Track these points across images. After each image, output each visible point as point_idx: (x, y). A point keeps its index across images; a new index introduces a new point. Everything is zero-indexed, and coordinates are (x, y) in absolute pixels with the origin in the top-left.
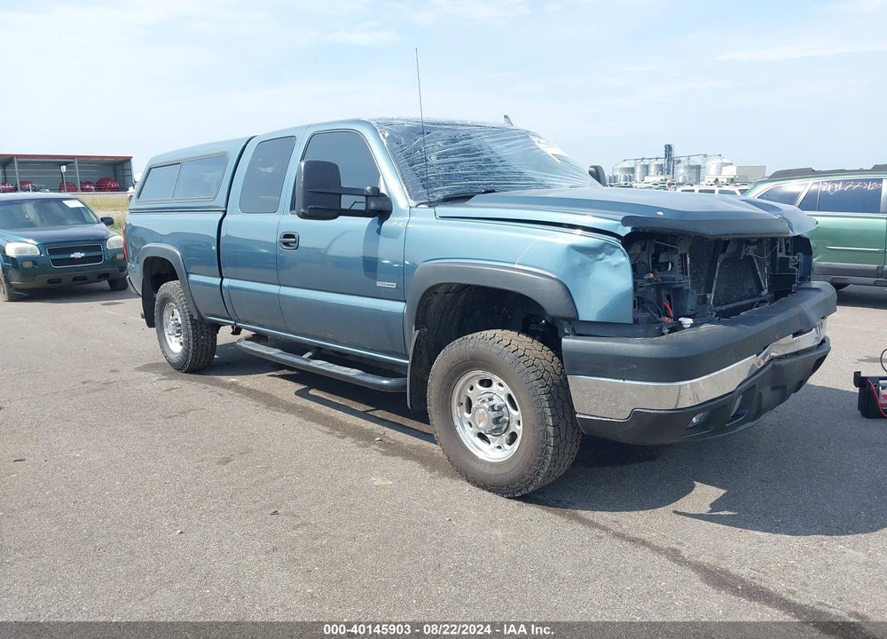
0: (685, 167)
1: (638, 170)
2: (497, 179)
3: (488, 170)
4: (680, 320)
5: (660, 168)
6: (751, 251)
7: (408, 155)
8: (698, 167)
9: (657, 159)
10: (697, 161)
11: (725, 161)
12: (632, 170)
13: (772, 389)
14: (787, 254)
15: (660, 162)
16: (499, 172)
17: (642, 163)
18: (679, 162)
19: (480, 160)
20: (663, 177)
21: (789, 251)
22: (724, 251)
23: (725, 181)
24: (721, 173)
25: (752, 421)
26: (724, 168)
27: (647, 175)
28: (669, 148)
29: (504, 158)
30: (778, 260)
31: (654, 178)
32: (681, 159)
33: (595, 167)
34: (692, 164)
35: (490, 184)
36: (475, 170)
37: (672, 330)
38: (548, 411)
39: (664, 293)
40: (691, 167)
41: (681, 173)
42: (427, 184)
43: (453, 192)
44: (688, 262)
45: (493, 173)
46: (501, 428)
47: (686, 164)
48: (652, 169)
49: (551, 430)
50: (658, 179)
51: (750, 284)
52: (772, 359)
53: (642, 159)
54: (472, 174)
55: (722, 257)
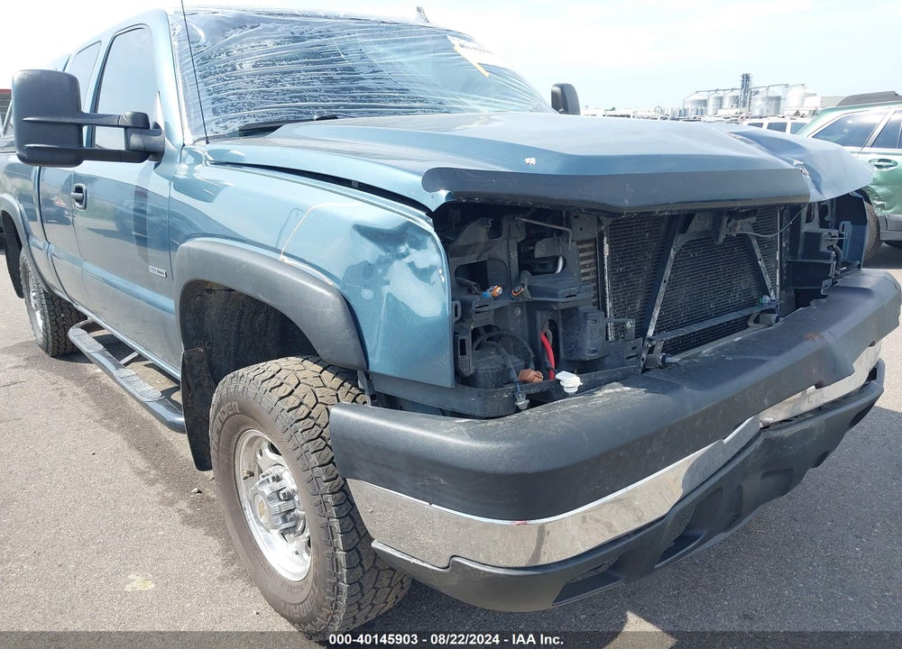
0: (763, 99)
1: (711, 103)
2: (354, 99)
3: (344, 84)
4: (558, 376)
5: (736, 100)
6: (743, 227)
7: (205, 59)
8: (778, 99)
9: (733, 90)
10: (776, 92)
11: (808, 91)
12: (705, 103)
13: (766, 475)
14: (823, 224)
15: (737, 93)
16: (363, 89)
17: (716, 95)
18: (757, 93)
19: (334, 69)
20: (738, 110)
21: (827, 219)
22: (684, 230)
23: (807, 113)
24: (803, 104)
25: (726, 529)
26: (807, 100)
27: (721, 108)
28: (746, 78)
29: (381, 67)
30: (802, 237)
31: (729, 110)
32: (760, 90)
33: (562, 87)
34: (771, 95)
35: (338, 107)
36: (317, 84)
37: (535, 401)
38: (336, 523)
39: (542, 318)
40: (771, 99)
41: (758, 105)
42: (220, 105)
43: (261, 120)
44: (606, 253)
45: (350, 89)
46: (295, 527)
47: (764, 95)
48: (727, 102)
49: (341, 555)
50: (732, 112)
51: (746, 282)
52: (767, 427)
53: (717, 90)
54: (309, 90)
55: (680, 241)
